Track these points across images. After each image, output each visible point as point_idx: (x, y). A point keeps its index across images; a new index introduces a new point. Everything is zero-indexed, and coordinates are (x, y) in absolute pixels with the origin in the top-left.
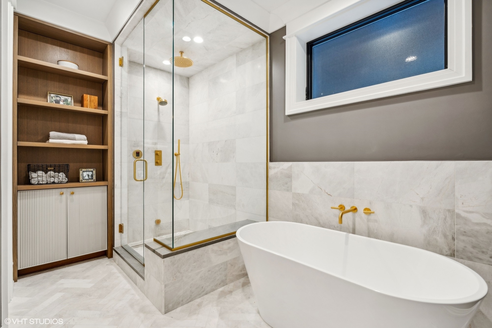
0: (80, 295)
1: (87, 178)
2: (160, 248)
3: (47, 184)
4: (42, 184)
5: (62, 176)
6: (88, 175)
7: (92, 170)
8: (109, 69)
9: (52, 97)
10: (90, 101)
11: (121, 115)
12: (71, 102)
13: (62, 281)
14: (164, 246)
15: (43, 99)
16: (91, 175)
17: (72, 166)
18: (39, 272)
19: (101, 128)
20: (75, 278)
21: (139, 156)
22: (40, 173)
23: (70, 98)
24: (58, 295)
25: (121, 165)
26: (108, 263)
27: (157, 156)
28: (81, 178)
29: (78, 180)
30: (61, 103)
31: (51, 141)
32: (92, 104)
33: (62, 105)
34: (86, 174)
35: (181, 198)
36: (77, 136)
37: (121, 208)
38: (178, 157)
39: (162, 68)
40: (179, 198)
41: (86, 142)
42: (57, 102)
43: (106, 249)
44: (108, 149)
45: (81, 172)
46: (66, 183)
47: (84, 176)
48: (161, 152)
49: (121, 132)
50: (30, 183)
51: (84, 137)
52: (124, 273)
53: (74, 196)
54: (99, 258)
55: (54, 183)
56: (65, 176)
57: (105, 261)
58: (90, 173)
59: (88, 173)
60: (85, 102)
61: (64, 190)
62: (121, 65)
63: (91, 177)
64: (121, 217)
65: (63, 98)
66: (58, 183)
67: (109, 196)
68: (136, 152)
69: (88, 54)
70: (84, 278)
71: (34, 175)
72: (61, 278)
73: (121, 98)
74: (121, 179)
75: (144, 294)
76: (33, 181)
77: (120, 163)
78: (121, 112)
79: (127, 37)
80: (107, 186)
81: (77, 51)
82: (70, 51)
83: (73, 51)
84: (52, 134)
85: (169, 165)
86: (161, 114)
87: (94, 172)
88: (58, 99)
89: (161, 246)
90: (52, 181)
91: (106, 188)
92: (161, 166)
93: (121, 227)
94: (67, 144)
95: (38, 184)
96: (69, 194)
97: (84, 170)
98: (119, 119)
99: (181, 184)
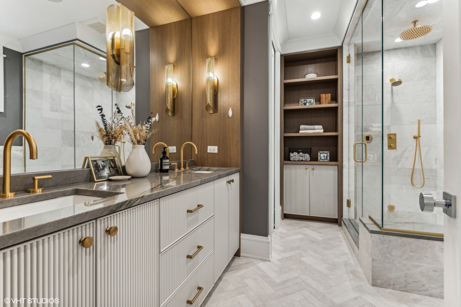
0: (313, 242)
1: (323, 158)
2: (371, 224)
3: (298, 161)
4: (296, 161)
5: (307, 156)
6: (324, 156)
7: (326, 152)
8: (339, 69)
9: (302, 102)
10: (325, 99)
11: (349, 105)
12: (313, 102)
13: (305, 229)
14: (376, 224)
15: (297, 104)
16: (326, 156)
17: (314, 149)
18: (294, 219)
19: (335, 118)
20: (313, 230)
21: (369, 140)
22: (295, 154)
23: (313, 99)
24: (300, 236)
25: (349, 148)
26: (337, 229)
27: (390, 139)
28: (319, 158)
29: (316, 160)
30: (307, 104)
31: (300, 131)
32: (327, 100)
33: (308, 106)
34: (323, 155)
35: (423, 186)
36: (316, 127)
37: (349, 185)
38: (418, 140)
39: (396, 47)
40: (419, 187)
41: (322, 131)
42: (305, 104)
43: (337, 218)
44: (338, 135)
45: (319, 154)
46: (309, 161)
47: (321, 157)
48: (395, 135)
49: (349, 119)
50: (289, 160)
51: (321, 127)
52: (347, 241)
53: (314, 171)
54: (332, 223)
55: (302, 160)
56: (309, 156)
57: (335, 227)
58: (326, 155)
59: (324, 154)
60: (322, 100)
61: (308, 166)
62: (349, 61)
63: (326, 158)
64: (349, 193)
65: (308, 100)
66: (304, 161)
67: (340, 174)
68: (366, 136)
69: (325, 62)
70: (318, 233)
71: (292, 155)
72: (306, 227)
73: (349, 90)
74: (349, 160)
75: (359, 262)
76: (291, 159)
77: (348, 147)
78: (349, 102)
79: (352, 36)
80: (338, 165)
81: (317, 63)
82: (312, 65)
83: (314, 64)
84: (302, 127)
85: (406, 149)
86: (395, 96)
87: (328, 154)
88: (306, 101)
89: (373, 223)
90: (301, 159)
91: (337, 167)
92: (395, 150)
93: (349, 202)
94: (309, 133)
95: (294, 161)
96: (311, 169)
97: (321, 152)
98: (347, 108)
99: (422, 171)
